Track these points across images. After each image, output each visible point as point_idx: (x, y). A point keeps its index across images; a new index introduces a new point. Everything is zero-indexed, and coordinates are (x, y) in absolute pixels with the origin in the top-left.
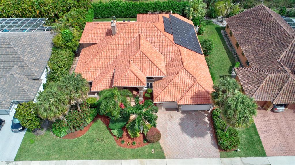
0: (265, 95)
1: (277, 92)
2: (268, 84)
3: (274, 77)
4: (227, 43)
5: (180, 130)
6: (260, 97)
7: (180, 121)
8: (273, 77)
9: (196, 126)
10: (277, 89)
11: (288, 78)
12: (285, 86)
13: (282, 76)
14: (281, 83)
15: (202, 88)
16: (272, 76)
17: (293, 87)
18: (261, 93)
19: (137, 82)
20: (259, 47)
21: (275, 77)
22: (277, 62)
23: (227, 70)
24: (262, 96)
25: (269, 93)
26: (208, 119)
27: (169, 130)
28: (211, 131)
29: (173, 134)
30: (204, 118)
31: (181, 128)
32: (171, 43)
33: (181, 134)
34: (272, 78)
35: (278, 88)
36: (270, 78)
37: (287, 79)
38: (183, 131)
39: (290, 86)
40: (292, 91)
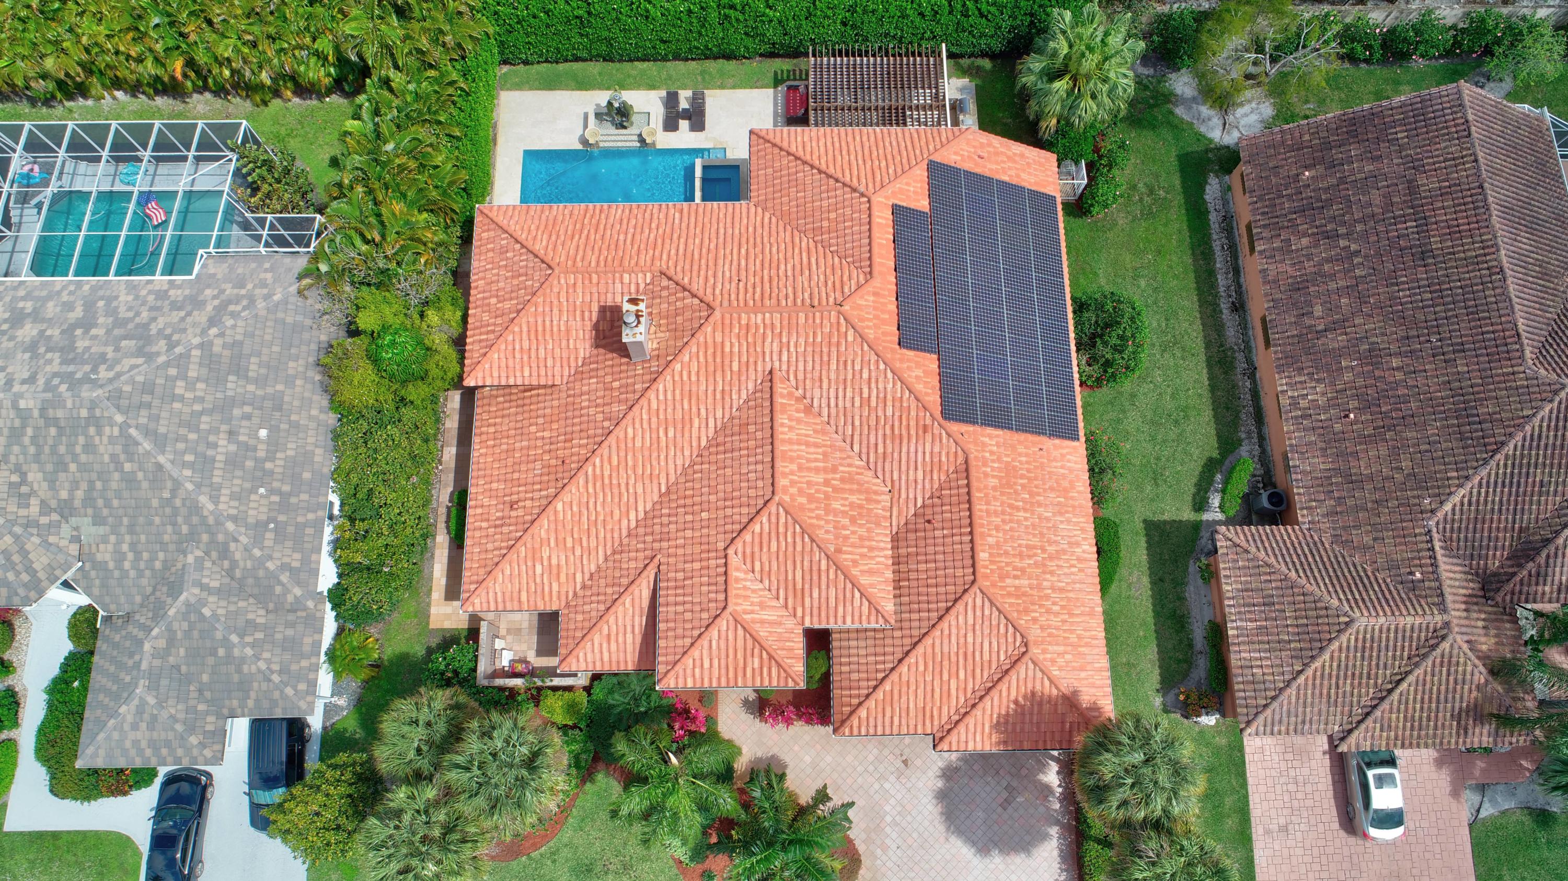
0: (1316, 709)
1: (1371, 695)
2: (1343, 664)
3: (1377, 631)
4: (1222, 281)
5: (936, 822)
6: (1293, 719)
7: (940, 784)
8: (1373, 630)
9: (1006, 804)
10: (1376, 683)
11: (1439, 635)
12: (1411, 678)
13: (1416, 626)
14: (1402, 658)
15: (1047, 683)
16: (1369, 628)
17: (1448, 680)
18: (1301, 701)
19: (765, 670)
20: (1366, 406)
21: (1384, 630)
22: (1421, 534)
23: (1189, 486)
24: (1304, 713)
25: (1336, 701)
26: (1058, 773)
27: (895, 823)
28: (1062, 826)
29: (910, 841)
30: (1042, 767)
31: (942, 813)
32: (928, 421)
33: (942, 840)
34: (1368, 636)
35: (1380, 681)
36: (1361, 637)
37: (1432, 642)
38: (948, 829)
39: (1433, 675)
40: (1438, 697)
